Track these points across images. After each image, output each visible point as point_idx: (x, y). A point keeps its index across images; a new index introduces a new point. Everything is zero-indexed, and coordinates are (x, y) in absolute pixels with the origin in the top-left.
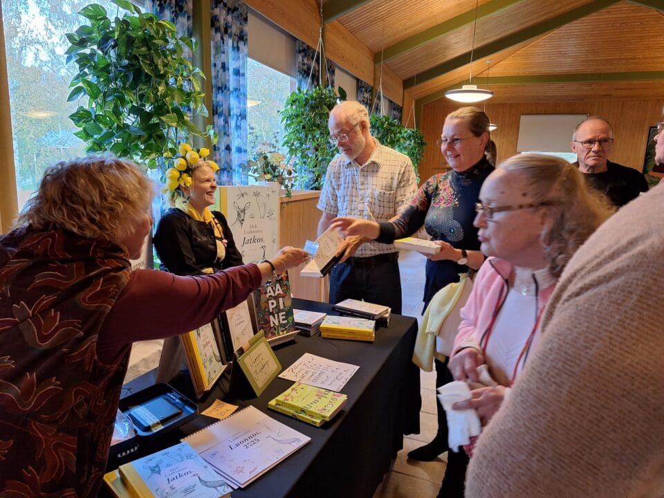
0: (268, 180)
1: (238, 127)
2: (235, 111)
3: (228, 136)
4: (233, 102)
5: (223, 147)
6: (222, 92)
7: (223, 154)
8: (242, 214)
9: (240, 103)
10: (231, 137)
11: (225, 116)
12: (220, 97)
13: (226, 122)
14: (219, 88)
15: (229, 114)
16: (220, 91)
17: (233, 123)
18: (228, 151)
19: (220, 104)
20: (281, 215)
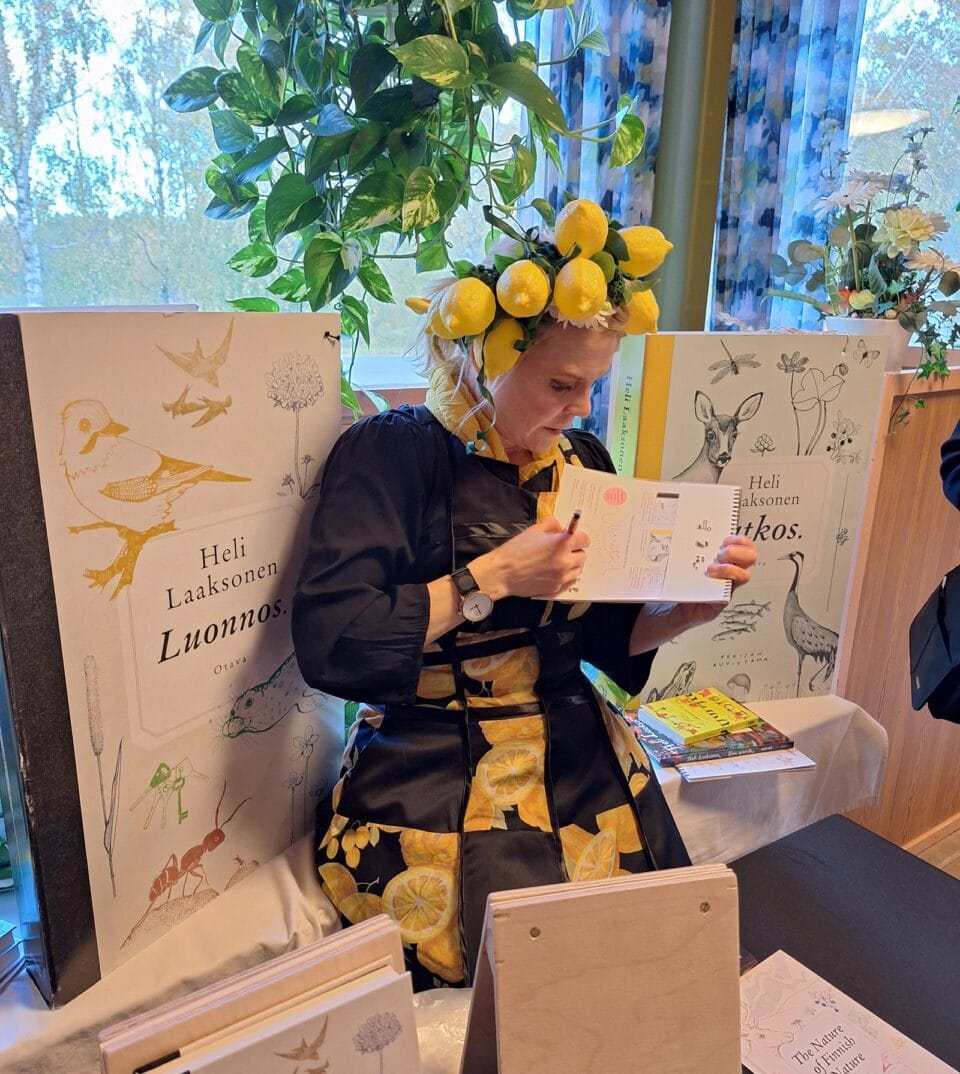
0: (860, 313)
1: (812, 154)
2: (806, 104)
3: (774, 180)
4: (806, 72)
5: (750, 216)
6: (772, 39)
7: (746, 237)
8: (724, 439)
9: (829, 75)
10: (784, 186)
11: (772, 116)
12: (762, 58)
13: (773, 136)
14: (763, 28)
15: (788, 112)
16: (765, 36)
17: (795, 140)
18: (766, 229)
19: (760, 77)
20: (891, 442)
